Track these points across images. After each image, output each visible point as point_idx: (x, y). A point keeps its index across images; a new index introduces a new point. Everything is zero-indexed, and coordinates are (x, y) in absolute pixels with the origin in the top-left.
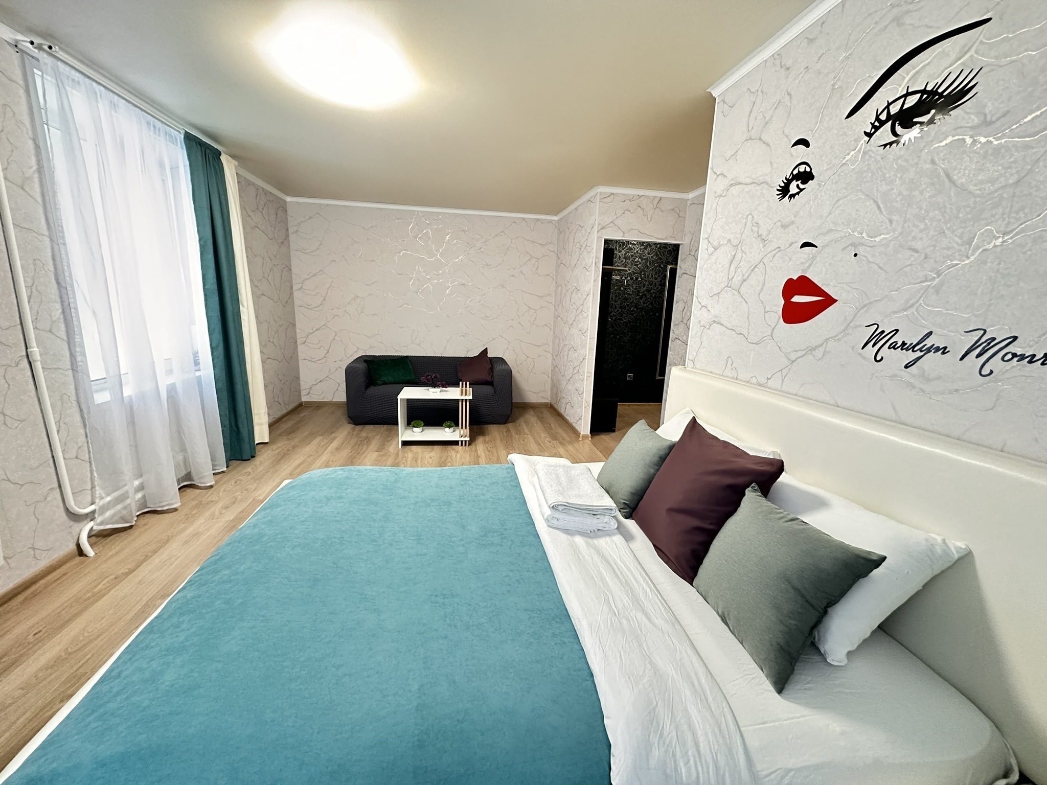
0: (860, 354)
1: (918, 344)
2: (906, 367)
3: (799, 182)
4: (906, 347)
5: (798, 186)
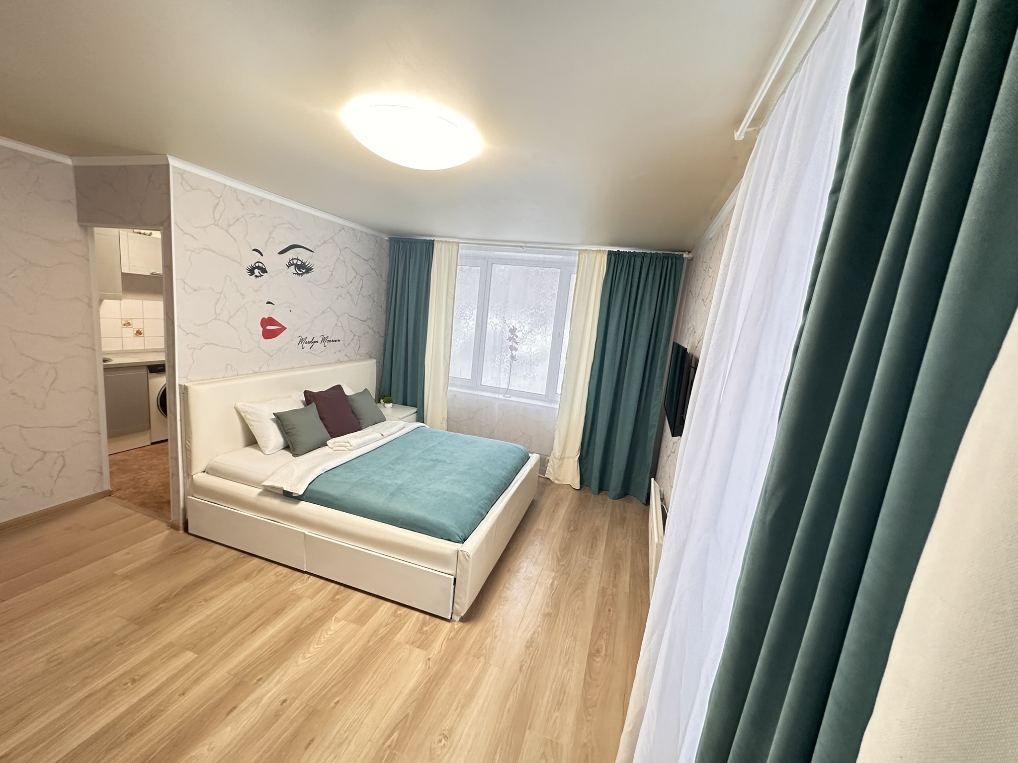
0: (298, 347)
1: (312, 341)
3: (260, 271)
4: (309, 343)
5: (259, 272)
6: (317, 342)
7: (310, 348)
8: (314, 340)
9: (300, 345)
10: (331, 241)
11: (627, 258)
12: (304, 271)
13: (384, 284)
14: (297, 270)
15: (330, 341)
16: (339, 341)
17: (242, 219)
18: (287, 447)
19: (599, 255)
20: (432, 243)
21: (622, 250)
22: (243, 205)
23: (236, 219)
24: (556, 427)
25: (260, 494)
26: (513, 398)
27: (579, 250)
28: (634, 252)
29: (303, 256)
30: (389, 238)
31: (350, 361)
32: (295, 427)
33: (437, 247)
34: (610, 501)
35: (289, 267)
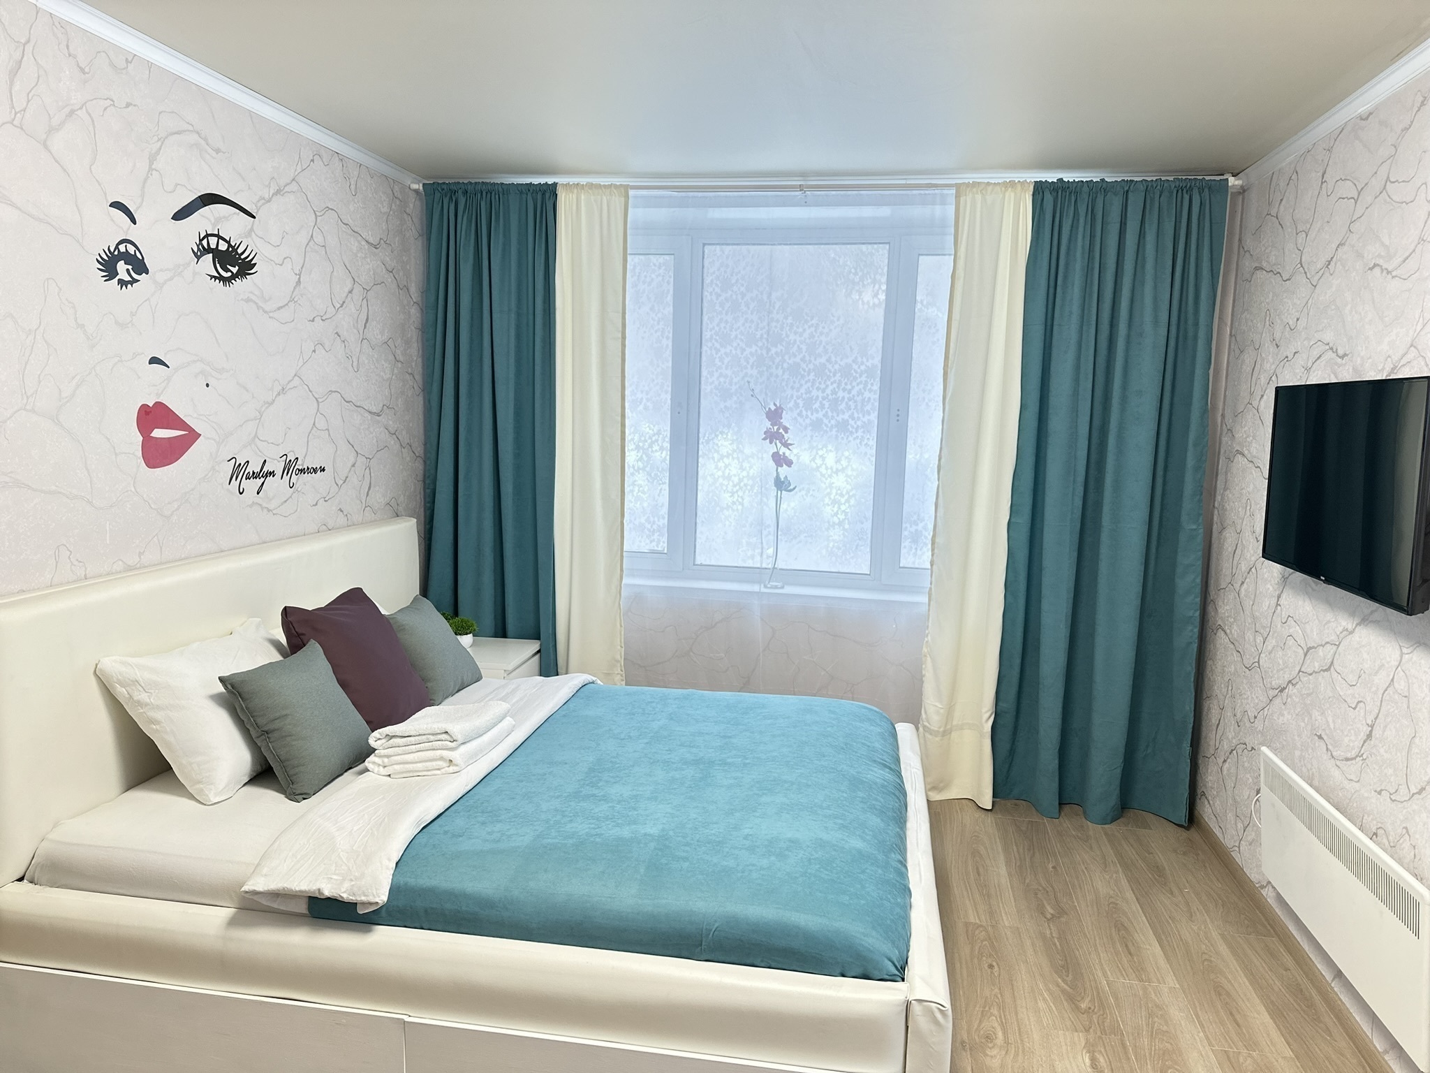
0: (228, 490)
1: (261, 470)
3: (130, 267)
4: (255, 476)
5: (128, 270)
6: (272, 474)
7: (258, 493)
8: (265, 469)
9: (235, 483)
10: (294, 187)
11: (1085, 196)
12: (235, 270)
13: (415, 312)
14: (218, 265)
15: (302, 471)
16: (324, 470)
17: (81, 113)
18: (263, 774)
19: (1010, 195)
20: (550, 192)
21: (1069, 177)
22: (82, 70)
23: (67, 110)
24: (925, 650)
25: (233, 922)
26: (789, 590)
27: (958, 186)
28: (1103, 180)
29: (231, 226)
30: (424, 185)
31: (351, 525)
32: (284, 713)
33: (565, 202)
34: (1094, 829)
35: (198, 258)
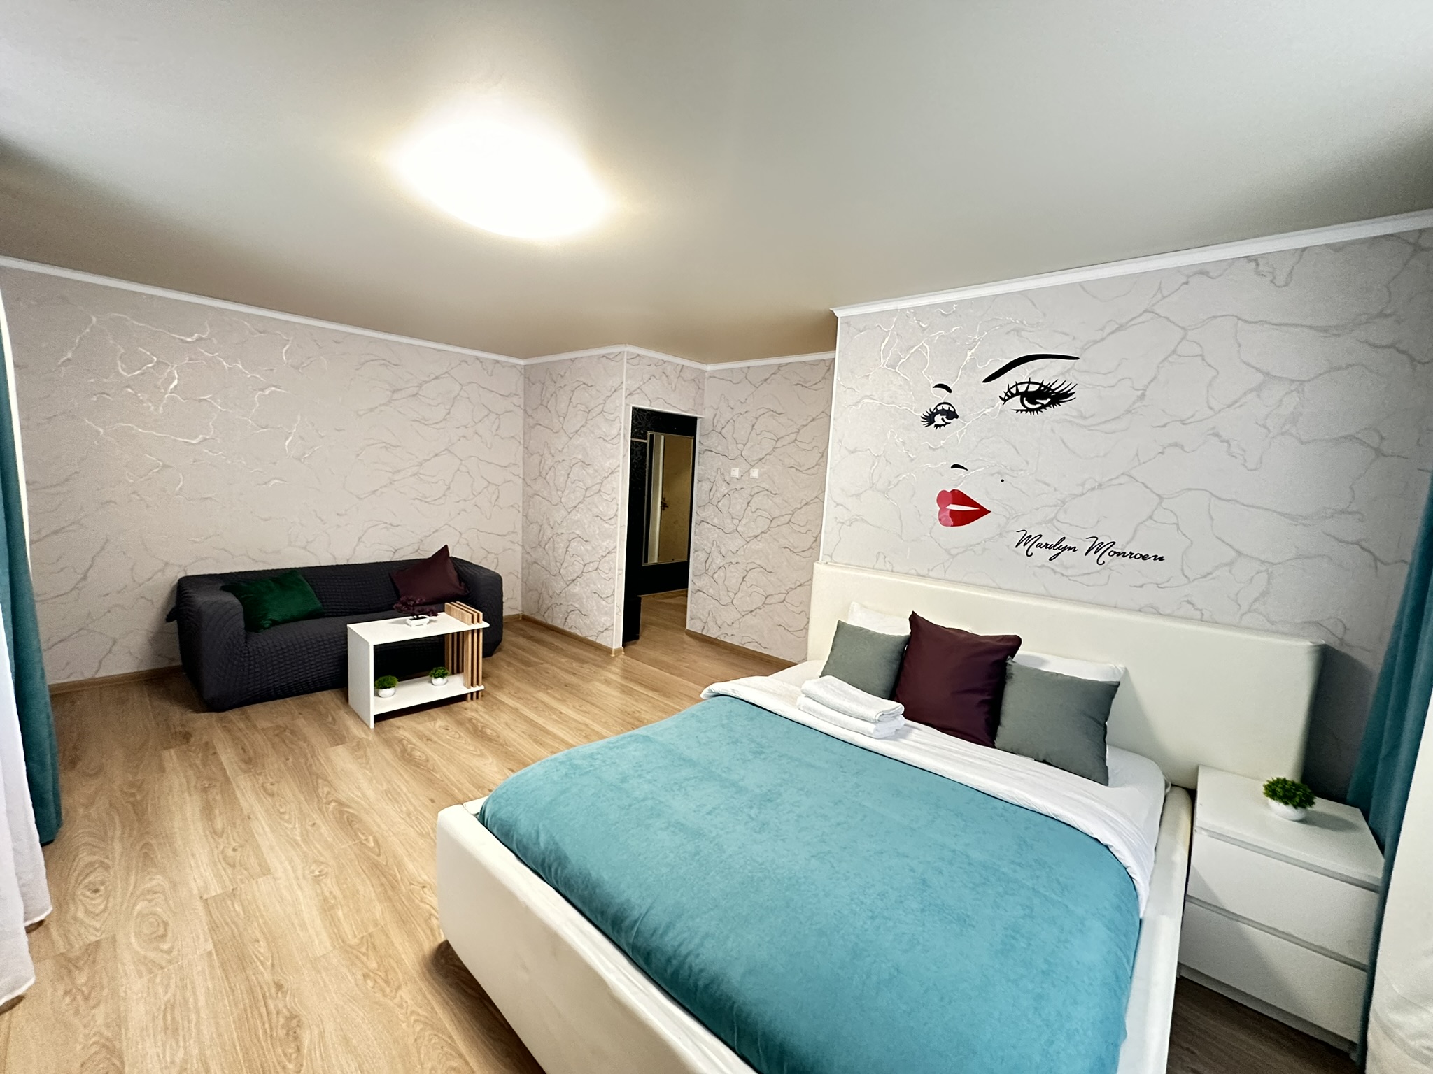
0: (1015, 552)
1: (1057, 544)
2: (1050, 560)
3: (944, 417)
4: (1050, 547)
5: (943, 419)
6: (1074, 549)
8: (1064, 544)
9: (1022, 548)
10: (1144, 317)
12: (1045, 402)
14: (1026, 403)
15: (1120, 554)
16: (1161, 559)
31: (1206, 621)
35: (1005, 400)
